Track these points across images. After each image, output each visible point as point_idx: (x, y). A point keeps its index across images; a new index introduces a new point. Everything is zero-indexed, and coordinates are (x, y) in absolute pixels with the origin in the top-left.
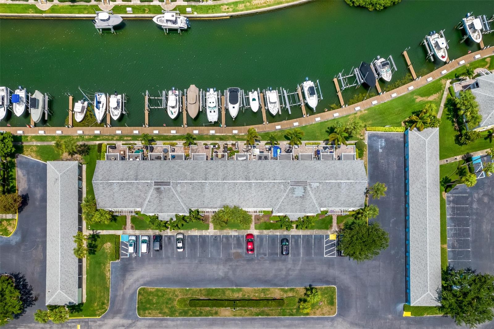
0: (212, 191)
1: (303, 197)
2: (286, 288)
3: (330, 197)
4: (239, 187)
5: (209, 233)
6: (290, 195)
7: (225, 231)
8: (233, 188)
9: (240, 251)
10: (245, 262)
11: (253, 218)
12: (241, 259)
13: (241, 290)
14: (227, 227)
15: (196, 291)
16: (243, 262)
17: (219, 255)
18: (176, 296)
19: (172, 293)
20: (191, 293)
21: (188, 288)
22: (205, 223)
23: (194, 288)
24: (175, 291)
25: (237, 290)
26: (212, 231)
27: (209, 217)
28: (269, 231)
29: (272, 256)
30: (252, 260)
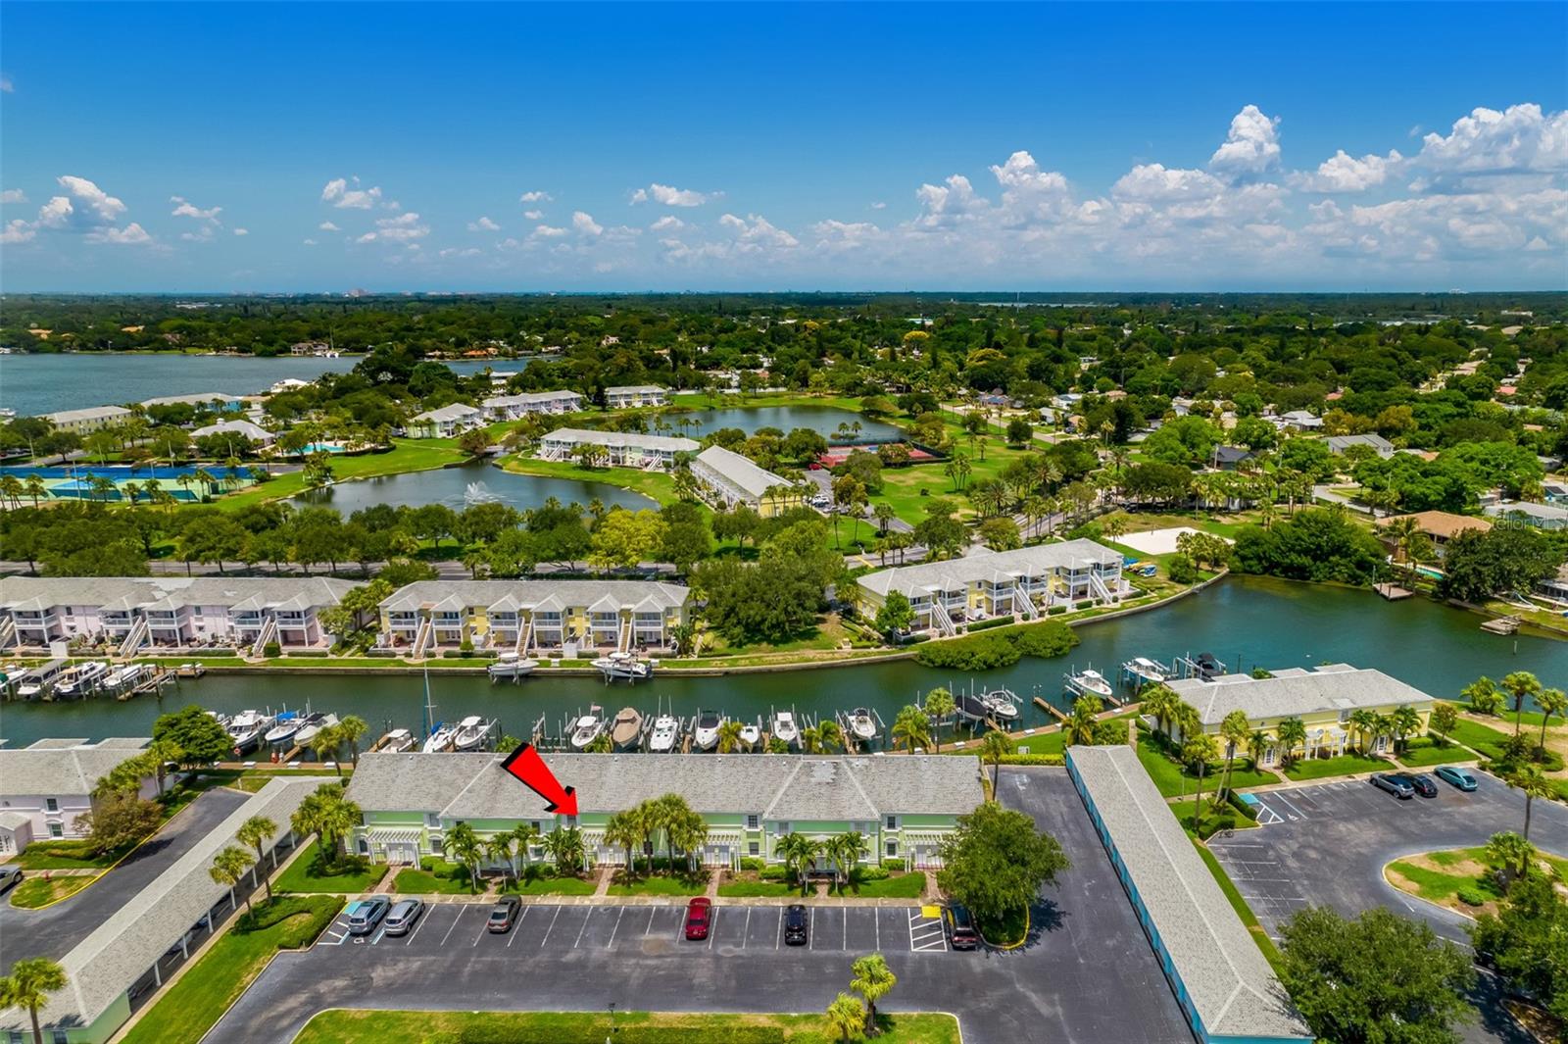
0: (622, 774)
1: (833, 784)
2: (794, 1014)
3: (899, 789)
4: (687, 767)
5: (592, 901)
6: (803, 779)
7: (636, 898)
8: (673, 767)
9: (665, 936)
10: (675, 959)
11: (717, 875)
12: (664, 953)
13: (646, 1017)
14: (643, 890)
15: (500, 1019)
16: (669, 960)
17: (605, 943)
18: (431, 1030)
19: (419, 1024)
20: (481, 1022)
21: (476, 1012)
22: (588, 883)
23: (498, 1012)
24: (431, 1017)
25: (632, 1018)
26: (601, 897)
27: (601, 873)
28: (756, 899)
29: (758, 948)
30: (699, 955)
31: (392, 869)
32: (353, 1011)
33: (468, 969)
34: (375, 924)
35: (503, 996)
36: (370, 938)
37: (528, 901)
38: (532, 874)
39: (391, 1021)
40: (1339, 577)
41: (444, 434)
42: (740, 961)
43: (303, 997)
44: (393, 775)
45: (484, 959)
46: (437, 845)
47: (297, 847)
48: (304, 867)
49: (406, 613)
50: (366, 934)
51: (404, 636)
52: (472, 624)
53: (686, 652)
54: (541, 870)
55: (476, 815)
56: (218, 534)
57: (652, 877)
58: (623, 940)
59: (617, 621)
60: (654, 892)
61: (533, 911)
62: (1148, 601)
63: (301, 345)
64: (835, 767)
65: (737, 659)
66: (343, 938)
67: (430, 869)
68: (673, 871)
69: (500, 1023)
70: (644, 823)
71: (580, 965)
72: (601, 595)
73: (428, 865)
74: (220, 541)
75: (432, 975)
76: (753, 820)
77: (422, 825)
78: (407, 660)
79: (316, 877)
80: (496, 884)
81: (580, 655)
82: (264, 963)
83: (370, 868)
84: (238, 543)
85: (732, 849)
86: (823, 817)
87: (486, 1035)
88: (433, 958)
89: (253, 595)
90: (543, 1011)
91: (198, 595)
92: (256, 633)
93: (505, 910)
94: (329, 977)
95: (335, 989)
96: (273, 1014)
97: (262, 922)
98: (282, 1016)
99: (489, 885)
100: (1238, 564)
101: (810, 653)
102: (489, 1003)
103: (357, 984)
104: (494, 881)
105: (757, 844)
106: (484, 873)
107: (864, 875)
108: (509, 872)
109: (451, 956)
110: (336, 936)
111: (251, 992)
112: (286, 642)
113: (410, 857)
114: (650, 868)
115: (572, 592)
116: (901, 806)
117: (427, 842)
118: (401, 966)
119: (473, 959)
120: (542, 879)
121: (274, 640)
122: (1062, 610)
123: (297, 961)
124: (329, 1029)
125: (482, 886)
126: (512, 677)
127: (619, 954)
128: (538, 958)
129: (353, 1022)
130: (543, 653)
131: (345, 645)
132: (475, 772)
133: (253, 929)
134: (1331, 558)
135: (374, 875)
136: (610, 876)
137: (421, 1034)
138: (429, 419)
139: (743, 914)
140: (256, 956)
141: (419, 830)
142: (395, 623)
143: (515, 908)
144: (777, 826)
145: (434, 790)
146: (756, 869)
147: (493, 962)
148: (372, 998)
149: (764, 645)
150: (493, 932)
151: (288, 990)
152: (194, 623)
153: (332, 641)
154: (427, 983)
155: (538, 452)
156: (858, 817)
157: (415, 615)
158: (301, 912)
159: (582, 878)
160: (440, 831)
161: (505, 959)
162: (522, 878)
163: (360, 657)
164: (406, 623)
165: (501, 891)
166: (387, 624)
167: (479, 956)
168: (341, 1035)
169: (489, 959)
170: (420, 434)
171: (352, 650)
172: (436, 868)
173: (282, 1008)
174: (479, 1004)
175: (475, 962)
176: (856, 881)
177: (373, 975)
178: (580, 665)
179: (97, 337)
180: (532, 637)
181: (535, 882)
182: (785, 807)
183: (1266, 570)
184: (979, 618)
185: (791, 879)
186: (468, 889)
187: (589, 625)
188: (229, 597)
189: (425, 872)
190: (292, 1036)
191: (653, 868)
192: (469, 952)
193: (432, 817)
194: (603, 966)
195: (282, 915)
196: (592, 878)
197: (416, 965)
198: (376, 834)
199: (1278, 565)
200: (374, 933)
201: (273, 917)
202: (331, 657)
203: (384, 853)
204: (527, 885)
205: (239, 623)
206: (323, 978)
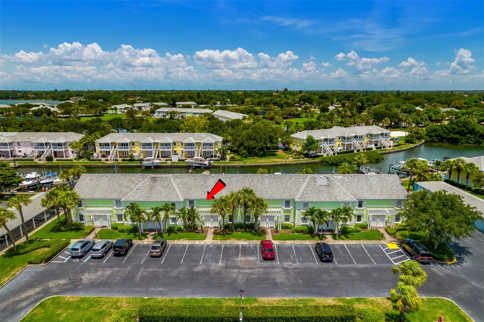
5: (205, 242)
7: (229, 241)
8: (243, 180)
9: (251, 258)
10: (261, 270)
11: (269, 231)
12: (253, 266)
13: (256, 301)
14: (232, 237)
15: (162, 302)
16: (257, 270)
17: (217, 261)
18: (118, 308)
19: (110, 304)
20: (151, 303)
21: (146, 298)
22: (202, 235)
23: (160, 298)
24: (118, 301)
25: (247, 301)
26: (209, 240)
27: (207, 230)
28: (294, 241)
29: (306, 264)
30: (273, 267)
31: (96, 229)
32: (68, 297)
33: (139, 275)
34: (86, 253)
35: (162, 289)
36: (82, 259)
37: (170, 242)
38: (171, 230)
39: (91, 303)
40: (471, 142)
41: (121, 113)
42: (299, 270)
43: (38, 289)
44: (98, 183)
45: (148, 270)
46: (120, 217)
47: (48, 220)
48: (49, 228)
49: (106, 144)
50: (80, 257)
51: (105, 154)
52: (134, 149)
53: (224, 159)
54: (176, 229)
55: (141, 199)
56: (32, 124)
57: (235, 232)
58: (227, 260)
59: (195, 147)
60: (239, 238)
61: (173, 247)
62: (402, 148)
63: (73, 97)
64: (327, 179)
65: (246, 162)
66: (67, 259)
67: (116, 229)
68: (246, 229)
69: (162, 304)
70: (233, 202)
71: (206, 273)
72: (187, 137)
73: (115, 227)
74: (32, 127)
75: (118, 278)
76: (287, 203)
77: (112, 207)
78: (106, 162)
79: (56, 232)
80: (152, 235)
81: (179, 160)
82: (18, 271)
83: (85, 228)
84: (40, 128)
85: (276, 219)
86: (327, 200)
87: (155, 311)
88: (118, 269)
89: (43, 137)
90: (188, 297)
91: (19, 138)
92: (43, 152)
93: (159, 245)
94: (56, 278)
95: (59, 285)
96: (17, 299)
97: (21, 251)
98: (22, 300)
99: (148, 236)
100: (429, 139)
101: (276, 160)
102: (153, 293)
103: (73, 282)
104: (150, 234)
105: (289, 216)
106: (145, 230)
107: (349, 230)
108: (159, 230)
109: (129, 268)
110: (64, 258)
111: (6, 287)
112: (56, 156)
113: (106, 223)
114: (233, 228)
115: (175, 137)
116: (365, 195)
117: (115, 215)
118: (100, 273)
119: (141, 270)
120: (176, 233)
121: (50, 155)
122: (372, 149)
123: (38, 270)
124: (51, 307)
125: (145, 236)
126: (151, 167)
127: (227, 267)
128: (180, 269)
129: (68, 304)
130: (163, 160)
131: (80, 158)
132: (139, 182)
133: (15, 255)
134: (467, 135)
135: (86, 231)
136: (212, 232)
137: (112, 310)
138: (115, 107)
139: (290, 248)
140: (13, 268)
141: (111, 209)
142: (102, 148)
143: (164, 245)
144: (302, 204)
145: (119, 190)
146: (289, 228)
147: (153, 271)
148: (81, 290)
149: (256, 157)
150: (152, 257)
151: (29, 285)
152: (17, 149)
153: (75, 155)
154: (115, 282)
155: (154, 115)
156: (346, 200)
157: (110, 144)
158: (44, 247)
159: (198, 233)
160: (122, 210)
161: (161, 270)
162: (166, 233)
163: (86, 161)
164: (106, 148)
165: (154, 238)
166: (98, 149)
167: (146, 268)
168: (59, 311)
169: (152, 270)
170: (112, 113)
171: (83, 159)
172: (119, 228)
173: (23, 296)
174: (147, 293)
175: (143, 271)
176: (345, 233)
177: (83, 277)
178: (180, 163)
179: (6, 95)
180: (159, 154)
181: (172, 235)
182: (306, 195)
183: (440, 141)
184: (340, 150)
185: (310, 232)
186: (138, 237)
187: (183, 149)
188: (32, 139)
189: (114, 230)
190: (26, 312)
191: (235, 228)
192: (138, 266)
193: (118, 202)
194: (219, 273)
195: (34, 248)
196: (203, 232)
197: (108, 272)
198: (88, 211)
199: (445, 138)
200: (85, 257)
201: (26, 249)
202: (74, 161)
203: (92, 221)
204: (169, 235)
205: (36, 148)
206: (52, 279)
